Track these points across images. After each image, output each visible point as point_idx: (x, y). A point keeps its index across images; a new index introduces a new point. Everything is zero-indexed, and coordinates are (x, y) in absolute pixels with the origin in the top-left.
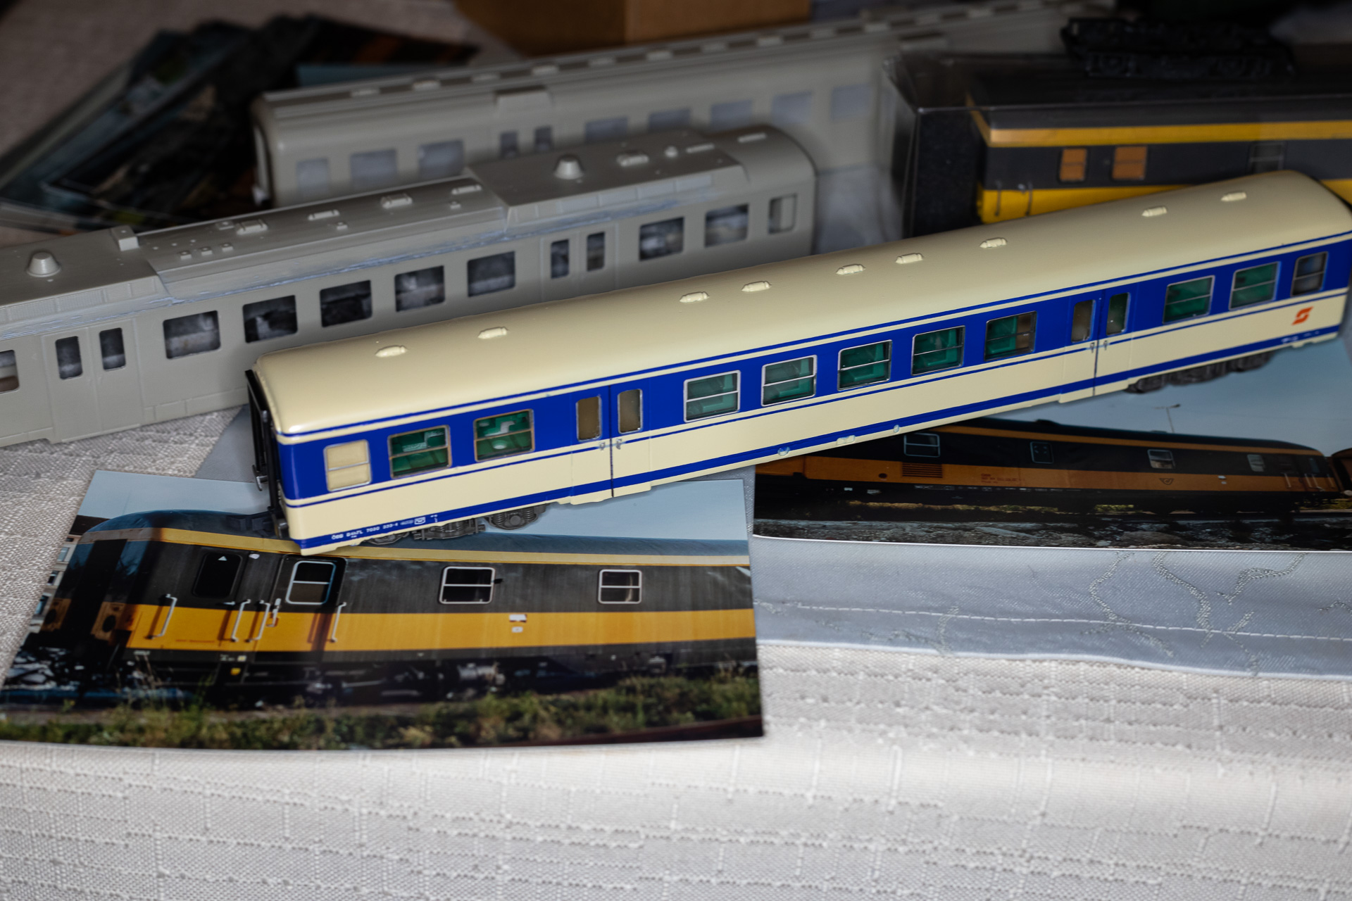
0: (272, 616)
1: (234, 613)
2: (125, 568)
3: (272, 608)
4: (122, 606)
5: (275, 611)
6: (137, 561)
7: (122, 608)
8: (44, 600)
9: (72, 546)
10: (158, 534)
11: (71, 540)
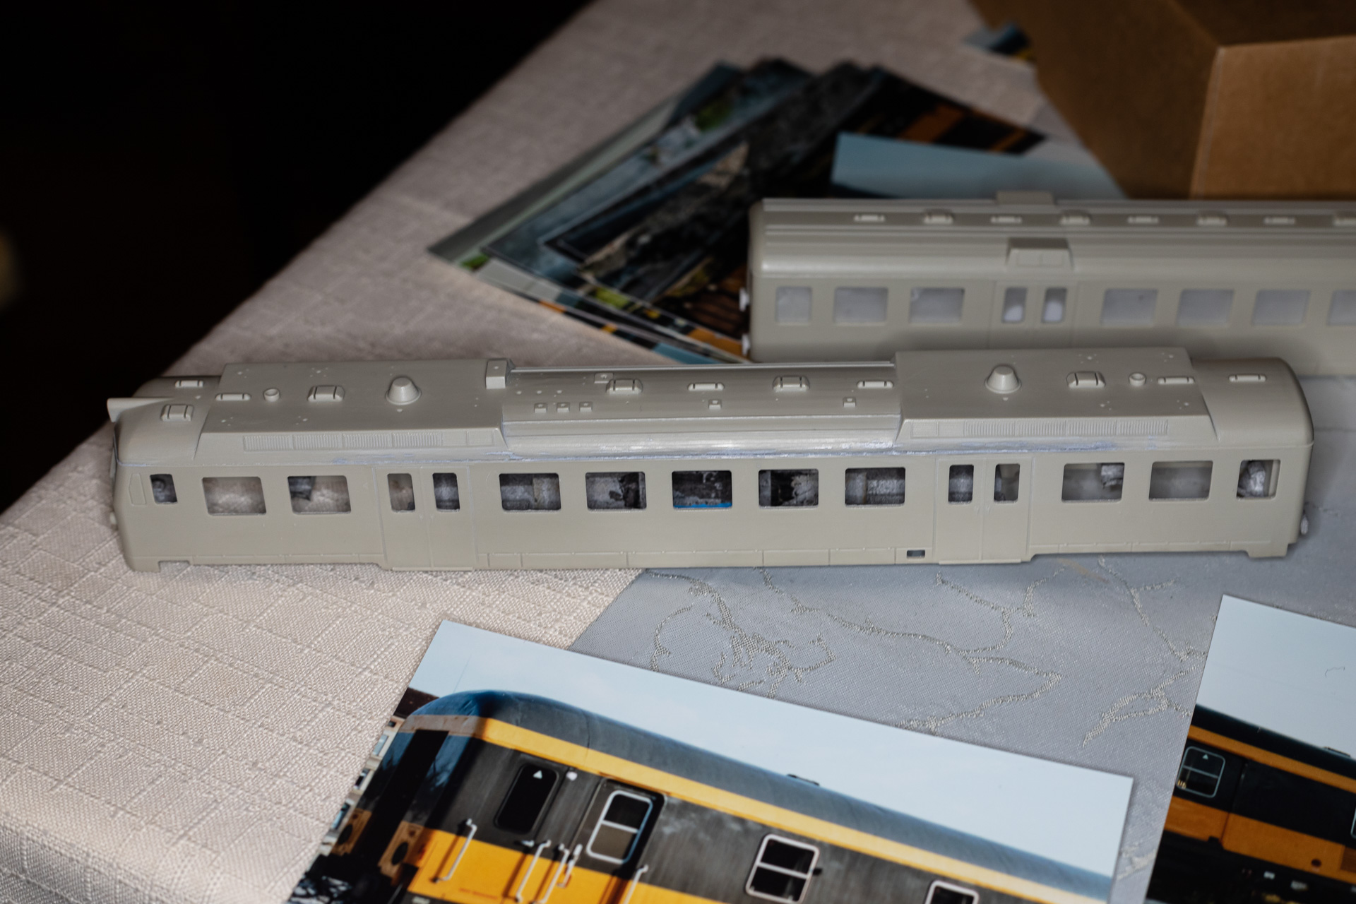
0: (566, 870)
1: (529, 857)
2: (436, 775)
3: (571, 857)
4: (419, 828)
5: (572, 863)
6: (451, 767)
7: (418, 833)
8: (345, 809)
9: (392, 734)
10: (481, 727)
11: (393, 724)
